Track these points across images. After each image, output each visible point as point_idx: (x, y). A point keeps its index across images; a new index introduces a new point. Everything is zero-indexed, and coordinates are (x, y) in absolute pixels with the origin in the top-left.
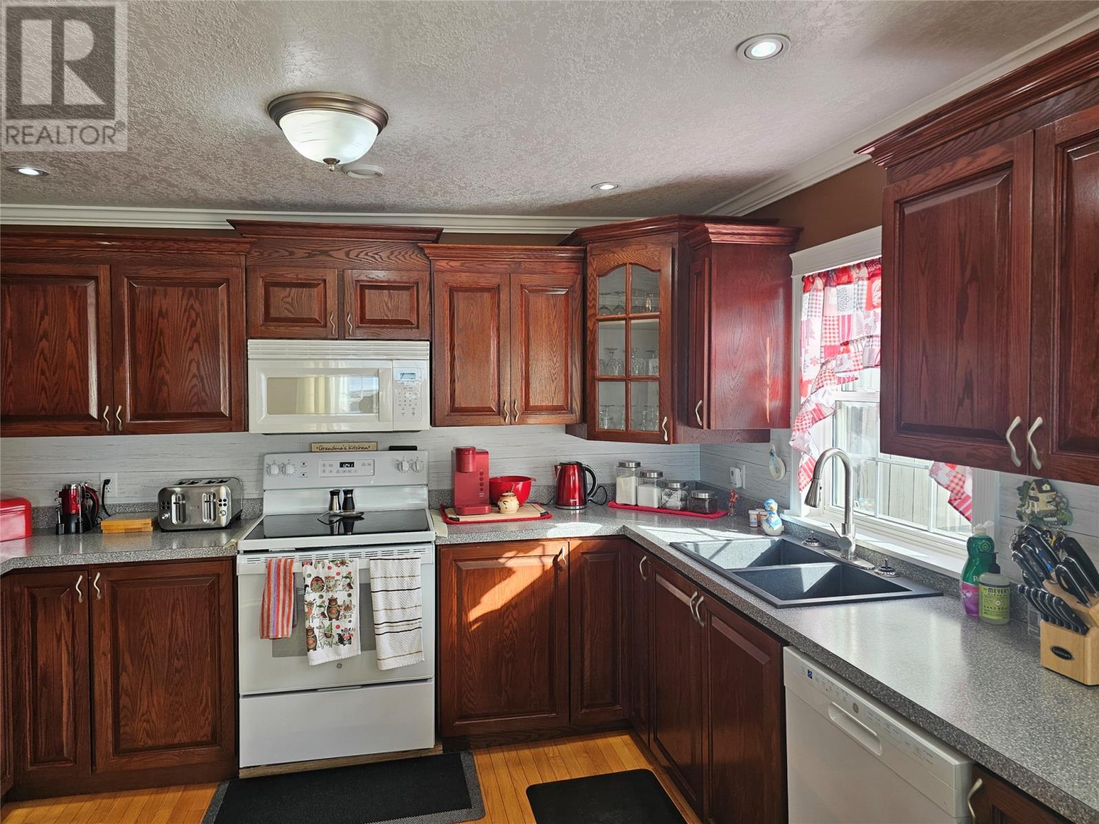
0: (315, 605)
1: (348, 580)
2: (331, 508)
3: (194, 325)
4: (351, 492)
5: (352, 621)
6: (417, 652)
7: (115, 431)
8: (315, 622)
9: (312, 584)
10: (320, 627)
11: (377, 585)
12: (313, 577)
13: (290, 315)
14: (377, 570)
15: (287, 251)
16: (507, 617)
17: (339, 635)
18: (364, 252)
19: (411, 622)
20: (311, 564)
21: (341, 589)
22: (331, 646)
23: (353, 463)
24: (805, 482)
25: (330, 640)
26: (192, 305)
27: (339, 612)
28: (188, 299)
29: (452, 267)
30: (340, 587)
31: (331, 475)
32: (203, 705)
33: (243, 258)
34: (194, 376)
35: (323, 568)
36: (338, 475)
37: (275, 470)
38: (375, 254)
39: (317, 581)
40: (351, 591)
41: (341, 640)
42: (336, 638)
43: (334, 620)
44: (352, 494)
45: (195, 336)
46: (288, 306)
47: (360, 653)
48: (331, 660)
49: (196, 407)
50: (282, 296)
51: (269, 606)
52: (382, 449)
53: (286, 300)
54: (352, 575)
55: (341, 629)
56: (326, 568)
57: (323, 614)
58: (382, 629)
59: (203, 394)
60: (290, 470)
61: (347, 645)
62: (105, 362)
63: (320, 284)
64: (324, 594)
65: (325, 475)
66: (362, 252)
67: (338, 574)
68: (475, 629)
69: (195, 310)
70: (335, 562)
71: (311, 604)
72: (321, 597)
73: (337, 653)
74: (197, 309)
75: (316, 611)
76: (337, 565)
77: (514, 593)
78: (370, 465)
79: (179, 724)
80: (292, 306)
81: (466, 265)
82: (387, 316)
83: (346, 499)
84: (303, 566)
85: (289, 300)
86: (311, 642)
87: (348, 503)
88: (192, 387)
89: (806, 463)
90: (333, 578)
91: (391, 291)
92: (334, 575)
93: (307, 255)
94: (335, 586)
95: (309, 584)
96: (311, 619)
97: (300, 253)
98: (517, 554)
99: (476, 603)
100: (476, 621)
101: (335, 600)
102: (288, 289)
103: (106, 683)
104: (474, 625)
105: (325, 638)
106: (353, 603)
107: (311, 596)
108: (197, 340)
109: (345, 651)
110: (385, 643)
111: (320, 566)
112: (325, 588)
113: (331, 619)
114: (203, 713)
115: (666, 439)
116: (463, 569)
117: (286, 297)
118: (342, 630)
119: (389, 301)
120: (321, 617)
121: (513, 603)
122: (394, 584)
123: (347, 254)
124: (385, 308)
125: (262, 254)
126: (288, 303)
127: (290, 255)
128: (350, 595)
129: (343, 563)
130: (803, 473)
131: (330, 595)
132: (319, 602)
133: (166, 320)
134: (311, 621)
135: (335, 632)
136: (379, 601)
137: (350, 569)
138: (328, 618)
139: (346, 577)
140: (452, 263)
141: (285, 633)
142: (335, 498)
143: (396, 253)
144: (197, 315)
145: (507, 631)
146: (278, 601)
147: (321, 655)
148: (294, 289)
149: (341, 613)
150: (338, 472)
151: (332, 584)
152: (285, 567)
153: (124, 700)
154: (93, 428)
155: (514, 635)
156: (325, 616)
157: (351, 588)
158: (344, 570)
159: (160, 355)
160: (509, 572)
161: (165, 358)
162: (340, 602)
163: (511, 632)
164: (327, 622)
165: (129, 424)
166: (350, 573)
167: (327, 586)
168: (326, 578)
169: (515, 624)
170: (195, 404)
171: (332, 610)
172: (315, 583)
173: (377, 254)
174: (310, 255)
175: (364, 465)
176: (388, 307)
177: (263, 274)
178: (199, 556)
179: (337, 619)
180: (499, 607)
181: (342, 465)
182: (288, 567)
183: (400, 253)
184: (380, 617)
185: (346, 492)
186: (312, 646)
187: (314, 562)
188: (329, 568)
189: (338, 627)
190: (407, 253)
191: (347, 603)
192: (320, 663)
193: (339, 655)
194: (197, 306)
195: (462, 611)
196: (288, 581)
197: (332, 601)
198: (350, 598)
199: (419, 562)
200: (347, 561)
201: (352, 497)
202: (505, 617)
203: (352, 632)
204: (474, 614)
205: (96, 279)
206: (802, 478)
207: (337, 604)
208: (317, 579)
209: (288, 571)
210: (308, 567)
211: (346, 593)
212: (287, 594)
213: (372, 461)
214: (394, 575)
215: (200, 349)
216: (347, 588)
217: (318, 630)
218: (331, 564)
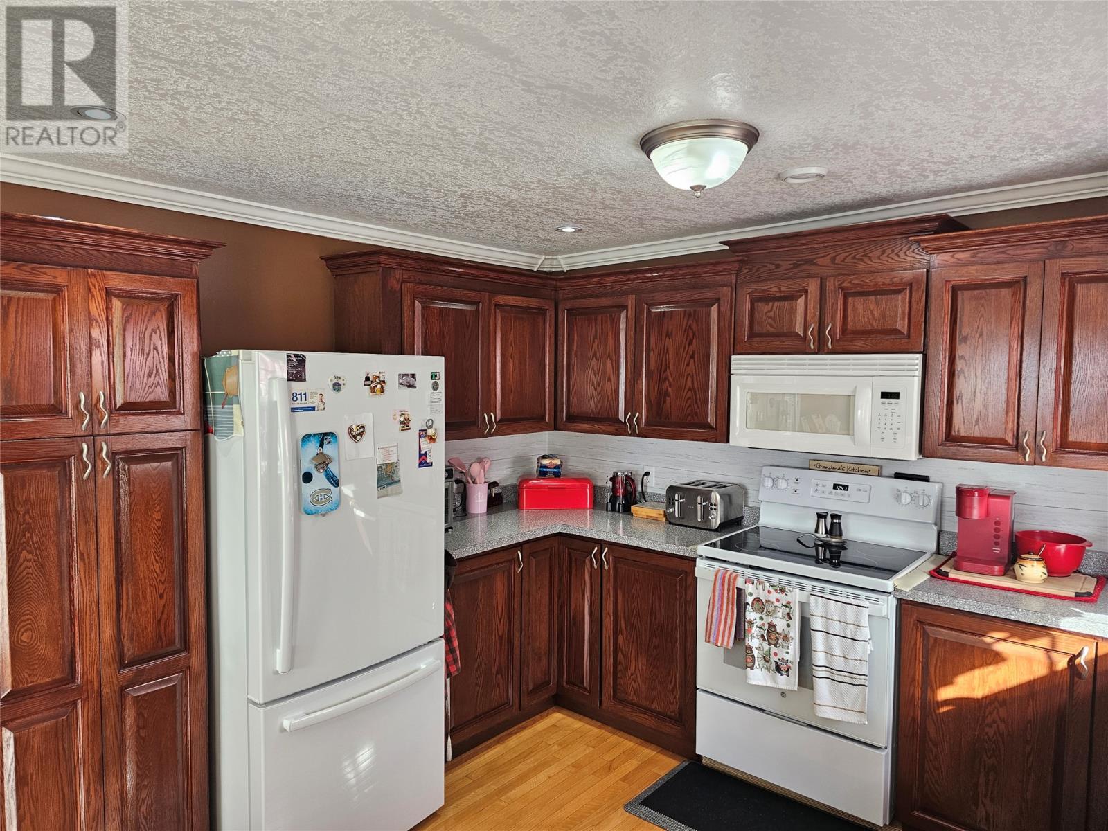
0: (755, 625)
1: (788, 610)
2: (817, 531)
3: (691, 343)
4: (839, 517)
5: (791, 652)
6: (860, 712)
7: (633, 434)
8: (754, 642)
9: (753, 604)
10: (758, 649)
11: (817, 623)
12: (754, 596)
13: (772, 330)
14: (817, 608)
15: (773, 264)
16: (991, 713)
17: (777, 663)
18: (851, 256)
19: (854, 676)
20: (753, 584)
21: (781, 617)
22: (769, 671)
23: (847, 486)
25: (768, 664)
26: (690, 324)
27: (778, 640)
28: (688, 320)
29: (958, 259)
30: (780, 615)
31: (823, 495)
32: (673, 684)
33: (734, 277)
34: (690, 389)
35: (764, 590)
36: (830, 496)
37: (769, 483)
38: (863, 256)
39: (758, 601)
40: (790, 622)
41: (778, 669)
42: (773, 666)
43: (772, 646)
44: (839, 519)
45: (691, 353)
46: (770, 321)
47: (796, 688)
48: (768, 685)
49: (690, 417)
50: (765, 310)
51: (712, 613)
52: (887, 475)
53: (769, 314)
54: (792, 605)
55: (778, 657)
56: (766, 591)
57: (763, 636)
58: (821, 672)
59: (695, 406)
60: (782, 484)
61: (785, 676)
62: (629, 377)
63: (802, 295)
64: (764, 616)
65: (816, 494)
66: (848, 256)
67: (778, 600)
68: (943, 713)
69: (692, 329)
70: (775, 588)
71: (751, 623)
72: (761, 619)
73: (775, 681)
74: (694, 330)
75: (755, 631)
76: (776, 590)
77: (1003, 686)
78: (865, 490)
79: (655, 693)
80: (774, 321)
81: (979, 255)
82: (872, 325)
83: (832, 524)
84: (746, 583)
85: (771, 314)
86: (748, 660)
87: (835, 529)
88: (688, 400)
90: (773, 603)
91: (878, 297)
92: (774, 600)
93: (792, 266)
94: (774, 611)
95: (750, 603)
96: (750, 638)
97: (785, 265)
98: (1009, 637)
99: (948, 682)
100: (946, 702)
101: (774, 626)
102: (771, 303)
103: (609, 638)
104: (942, 706)
105: (763, 661)
106: (792, 634)
107: (751, 615)
108: (692, 357)
109: (783, 682)
110: (822, 687)
111: (761, 587)
112: (765, 611)
113: (769, 644)
114: (673, 691)
116: (931, 635)
117: (769, 312)
118: (780, 659)
119: (875, 309)
120: (761, 639)
121: (1001, 698)
122: (836, 628)
123: (833, 260)
124: (871, 317)
125: (751, 270)
126: (770, 317)
127: (776, 268)
128: (788, 626)
129: (782, 591)
131: (770, 619)
132: (759, 623)
133: (671, 340)
134: (750, 640)
135: (773, 659)
136: (818, 641)
137: (789, 598)
138: (767, 642)
139: (786, 606)
140: (960, 255)
141: (725, 643)
142: (822, 521)
143: (888, 252)
144: (694, 334)
145: (991, 732)
146: (721, 610)
147: (759, 676)
148: (776, 303)
149: (780, 642)
150: (831, 493)
151: (771, 608)
152: (729, 579)
153: (620, 657)
154: (620, 429)
155: (999, 738)
156: (764, 640)
157: (790, 619)
158: (783, 598)
159: (665, 370)
160: (997, 658)
161: (669, 374)
162: (779, 630)
163: (995, 733)
164: (766, 647)
165: (643, 428)
166: (789, 603)
167: (767, 609)
168: (767, 601)
169: (1002, 726)
170: (689, 415)
171: (771, 634)
172: (755, 603)
173: (865, 256)
174: (795, 266)
175: (859, 490)
176: (873, 315)
177: (750, 290)
178: (671, 552)
179: (776, 646)
180: (979, 697)
181: (835, 486)
182: (732, 581)
183: (893, 251)
184: (820, 659)
185: (834, 517)
186: (750, 665)
187: (755, 582)
188: (769, 592)
189: (776, 654)
190: (901, 250)
191: (786, 633)
192: (757, 684)
193: (776, 683)
194: (694, 326)
195: (929, 686)
196: (731, 594)
197: (772, 626)
198: (789, 629)
199: (866, 612)
200: (787, 590)
201: (839, 523)
202: (987, 713)
203: (790, 665)
204: (945, 693)
205: (626, 307)
207: (776, 630)
208: (758, 600)
209: (731, 584)
210: (751, 585)
211: (785, 623)
212: (730, 606)
213: (869, 487)
214: (836, 618)
215: (695, 365)
216: (787, 618)
217: (757, 651)
218: (771, 589)
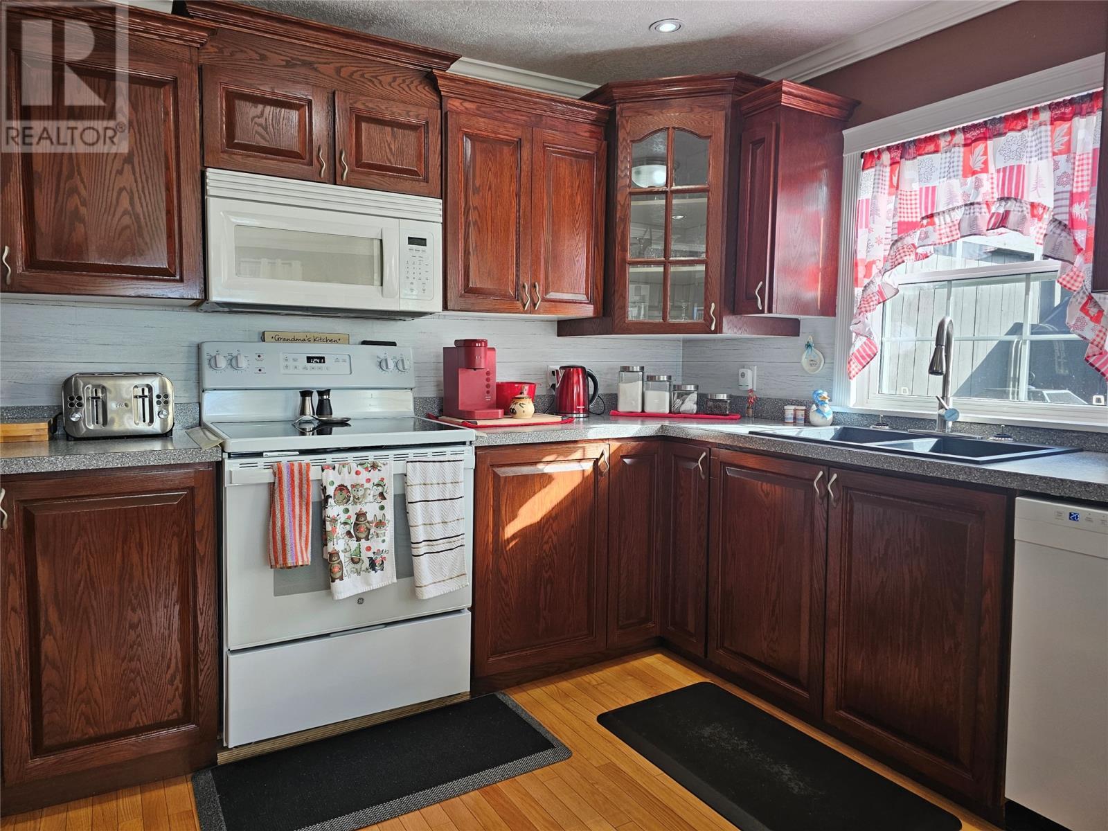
0: (339, 521)
1: (380, 489)
2: (303, 413)
4: (327, 393)
5: (384, 542)
6: (458, 576)
8: (339, 544)
9: (335, 495)
10: (345, 551)
11: (415, 494)
12: (336, 485)
13: (266, 143)
14: (415, 474)
15: (256, 52)
16: (547, 531)
17: (371, 559)
18: (359, 73)
19: (451, 540)
20: (334, 468)
21: (372, 500)
22: (359, 574)
23: (323, 358)
24: (856, 370)
25: (358, 566)
27: (369, 530)
29: (466, 109)
30: (370, 498)
31: (296, 371)
32: (170, 671)
33: (194, 53)
34: (125, 213)
35: (349, 473)
36: (305, 372)
38: (372, 77)
39: (341, 490)
40: (383, 503)
41: (373, 565)
42: (367, 563)
43: (363, 540)
44: (328, 395)
46: (261, 131)
47: (395, 580)
48: (360, 591)
50: (251, 115)
51: (282, 524)
52: (355, 343)
53: (258, 120)
54: (385, 482)
55: (372, 551)
56: (353, 472)
57: (349, 533)
58: (421, 549)
59: (139, 240)
61: (379, 571)
63: (302, 106)
64: (350, 507)
65: (287, 371)
66: (358, 71)
67: (368, 480)
68: (512, 547)
70: (365, 466)
71: (334, 520)
72: (347, 511)
73: (367, 583)
75: (340, 530)
76: (366, 469)
77: (555, 502)
78: (344, 361)
80: (266, 129)
81: (482, 109)
82: (390, 161)
83: (321, 402)
84: (323, 470)
85: (262, 121)
86: (336, 570)
87: (325, 407)
88: (123, 229)
89: (858, 351)
90: (362, 486)
91: (395, 129)
92: (364, 482)
93: (285, 63)
94: (364, 496)
95: (332, 495)
96: (335, 540)
97: (275, 59)
98: (557, 458)
99: (513, 517)
100: (514, 537)
101: (364, 514)
102: (260, 107)
104: (511, 541)
105: (352, 565)
106: (387, 517)
107: (334, 510)
108: (128, 161)
109: (378, 580)
110: (424, 566)
111: (345, 470)
112: (351, 499)
113: (358, 539)
114: (170, 683)
115: (713, 328)
116: (501, 475)
117: (257, 116)
118: (374, 553)
119: (393, 142)
120: (347, 538)
121: (554, 514)
122: (435, 493)
123: (338, 71)
124: (388, 151)
125: (221, 50)
126: (260, 125)
127: (261, 60)
128: (382, 508)
129: (375, 468)
130: (854, 360)
131: (358, 508)
132: (343, 518)
134: (335, 543)
135: (365, 555)
136: (417, 514)
137: (382, 474)
138: (355, 539)
139: (378, 485)
140: (467, 105)
141: (306, 559)
142: (308, 400)
143: (399, 81)
145: (546, 547)
146: (294, 516)
147: (348, 586)
148: (268, 107)
149: (371, 532)
150: (305, 368)
151: (360, 494)
152: (300, 474)
153: (49, 675)
155: (554, 551)
156: (351, 536)
157: (384, 498)
158: (375, 476)
159: (70, 176)
160: (547, 479)
161: (78, 182)
162: (370, 517)
163: (550, 548)
164: (353, 544)
165: (22, 274)
166: (382, 480)
167: (354, 496)
168: (353, 486)
169: (555, 538)
170: (127, 253)
171: (360, 527)
172: (339, 492)
173: (375, 77)
174: (290, 64)
175: (337, 361)
176: (391, 151)
177: (224, 79)
179: (367, 539)
180: (539, 519)
181: (309, 360)
182: (304, 472)
183: (404, 81)
184: (419, 534)
185: (321, 393)
186: (338, 575)
187: (337, 466)
188: (357, 473)
189: (369, 549)
190: (412, 82)
191: (379, 518)
192: (347, 596)
193: (370, 585)
195: (498, 527)
196: (304, 491)
197: (361, 515)
198: (383, 512)
199: (461, 465)
200: (379, 464)
201: (328, 400)
202: (544, 531)
203: (386, 555)
204: (511, 530)
206: (853, 366)
207: (366, 519)
208: (342, 488)
209: (304, 477)
210: (331, 471)
211: (377, 506)
212: (304, 507)
213: (348, 357)
214: (435, 482)
216: (379, 499)
217: (343, 554)
218: (360, 468)
